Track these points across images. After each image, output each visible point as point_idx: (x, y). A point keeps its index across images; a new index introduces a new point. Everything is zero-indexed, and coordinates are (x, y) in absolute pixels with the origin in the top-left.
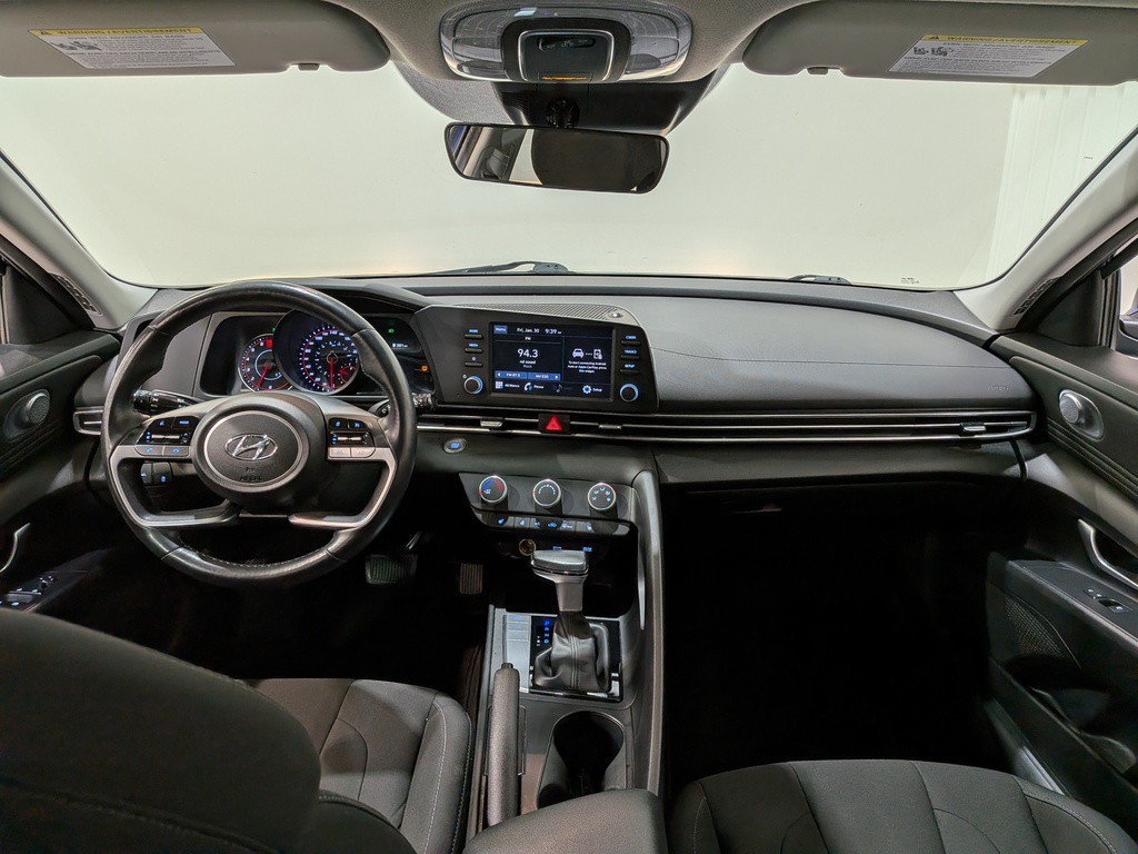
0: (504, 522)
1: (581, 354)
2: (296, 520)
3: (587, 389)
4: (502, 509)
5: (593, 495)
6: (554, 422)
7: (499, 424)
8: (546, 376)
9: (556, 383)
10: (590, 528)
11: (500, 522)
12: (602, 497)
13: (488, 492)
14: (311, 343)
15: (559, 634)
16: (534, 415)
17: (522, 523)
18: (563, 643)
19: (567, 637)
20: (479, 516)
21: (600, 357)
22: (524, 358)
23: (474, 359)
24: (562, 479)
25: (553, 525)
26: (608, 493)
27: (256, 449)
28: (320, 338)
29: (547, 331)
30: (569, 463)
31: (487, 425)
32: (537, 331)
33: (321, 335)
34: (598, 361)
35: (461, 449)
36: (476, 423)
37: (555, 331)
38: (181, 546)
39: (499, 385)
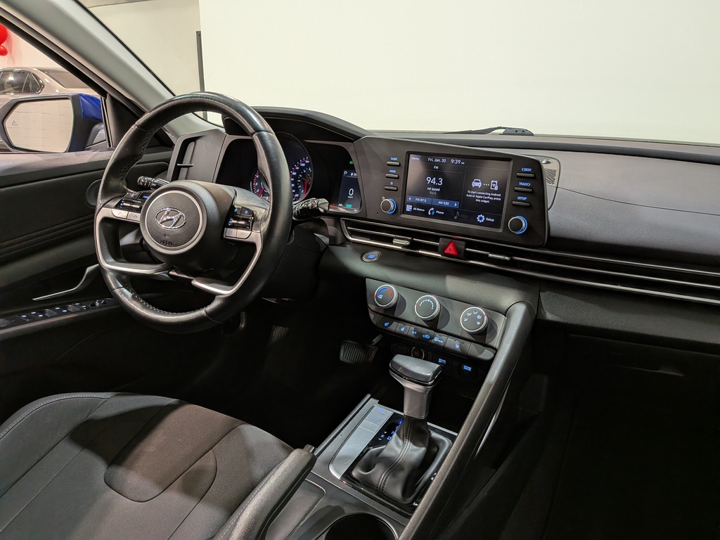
0: (389, 325)
1: (479, 185)
2: (196, 283)
3: (481, 218)
4: (391, 313)
5: (465, 316)
6: (451, 247)
7: (407, 243)
8: (447, 203)
9: (455, 210)
10: (457, 347)
11: (386, 324)
12: (473, 319)
13: (380, 297)
14: (297, 168)
15: (398, 434)
16: (436, 239)
17: (403, 329)
18: (397, 444)
19: (403, 440)
20: (372, 316)
21: (496, 188)
22: (432, 185)
23: (392, 183)
24: (444, 295)
25: (427, 336)
26: (479, 317)
27: (172, 219)
28: (303, 165)
29: (452, 161)
30: (454, 284)
31: (399, 243)
32: (444, 161)
33: (304, 162)
34: (494, 192)
35: (375, 259)
36: (390, 240)
37: (459, 161)
38: (125, 286)
39: (409, 208)
